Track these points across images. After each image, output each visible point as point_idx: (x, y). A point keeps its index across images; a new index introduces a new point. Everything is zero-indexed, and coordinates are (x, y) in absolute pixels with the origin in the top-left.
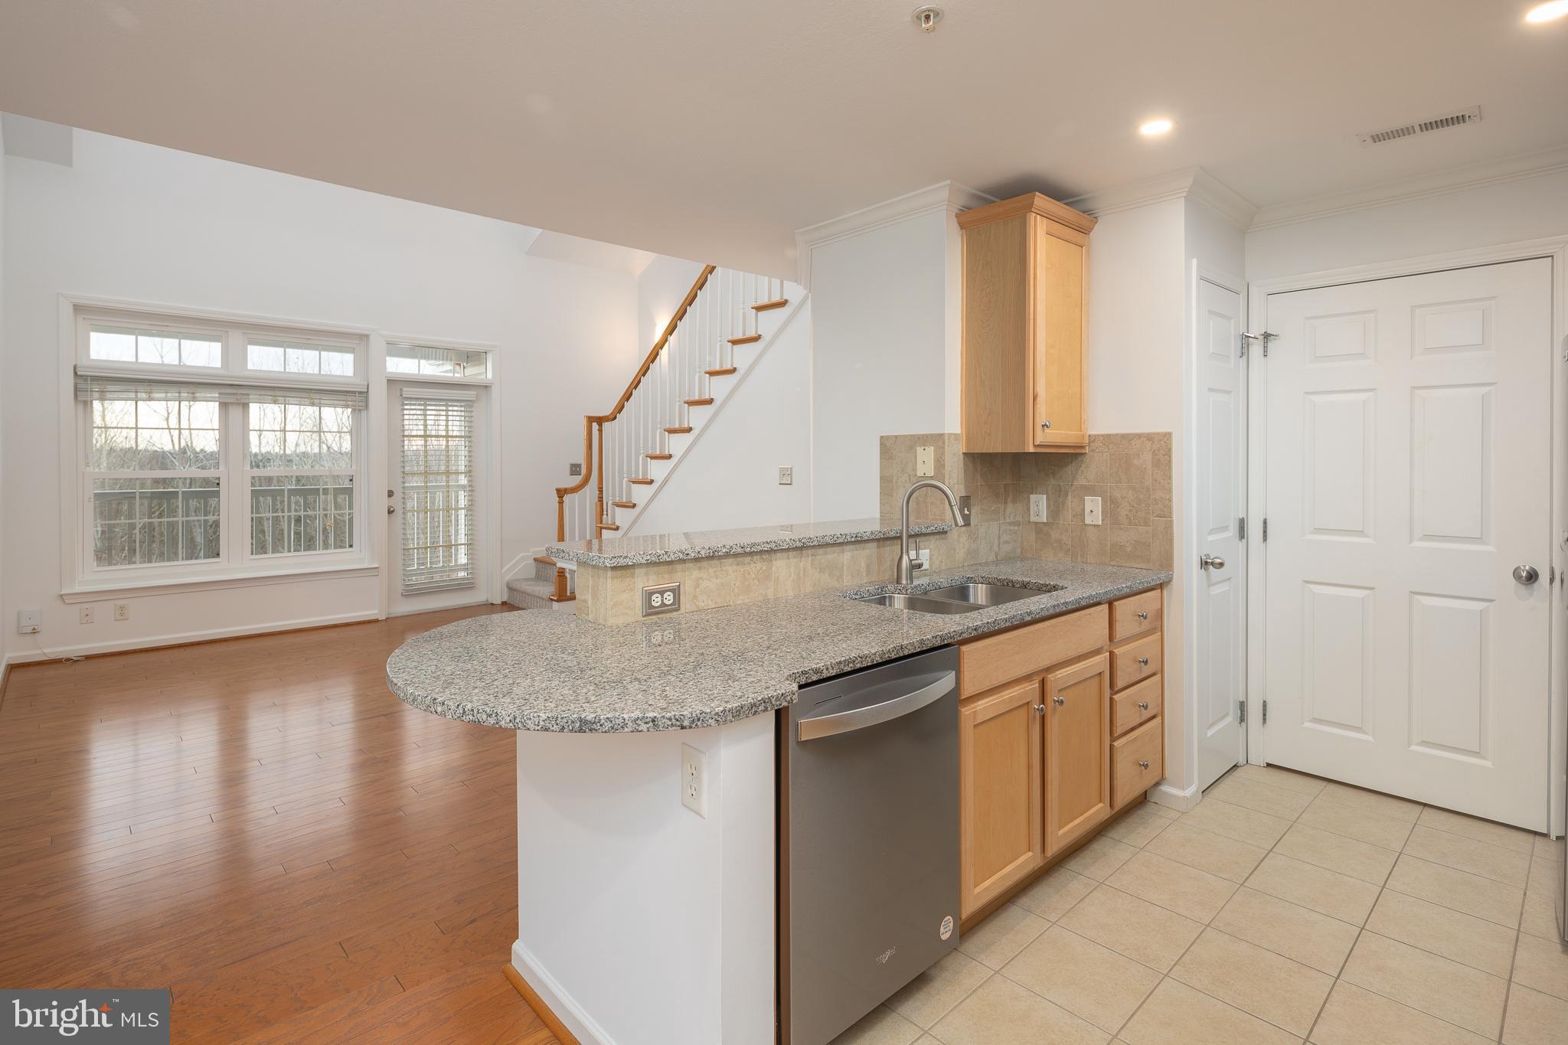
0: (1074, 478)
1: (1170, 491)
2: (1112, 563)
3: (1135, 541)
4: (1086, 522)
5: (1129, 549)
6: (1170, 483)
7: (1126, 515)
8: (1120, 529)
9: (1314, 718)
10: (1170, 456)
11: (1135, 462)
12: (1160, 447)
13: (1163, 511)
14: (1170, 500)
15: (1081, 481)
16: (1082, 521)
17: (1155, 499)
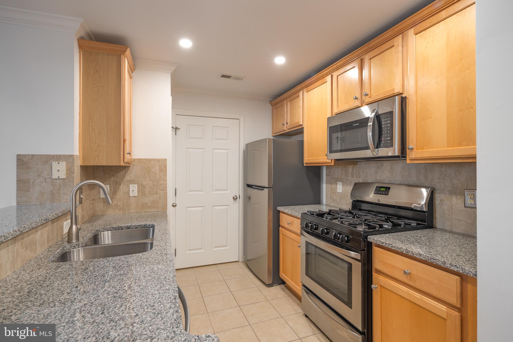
0: (124, 177)
1: (166, 181)
2: (142, 211)
3: (152, 201)
4: (130, 196)
5: (149, 205)
6: (166, 178)
7: (149, 191)
8: (146, 197)
9: (189, 250)
10: (166, 168)
11: (152, 170)
12: (162, 164)
13: (163, 188)
14: (166, 184)
15: (127, 178)
16: (128, 195)
17: (160, 184)
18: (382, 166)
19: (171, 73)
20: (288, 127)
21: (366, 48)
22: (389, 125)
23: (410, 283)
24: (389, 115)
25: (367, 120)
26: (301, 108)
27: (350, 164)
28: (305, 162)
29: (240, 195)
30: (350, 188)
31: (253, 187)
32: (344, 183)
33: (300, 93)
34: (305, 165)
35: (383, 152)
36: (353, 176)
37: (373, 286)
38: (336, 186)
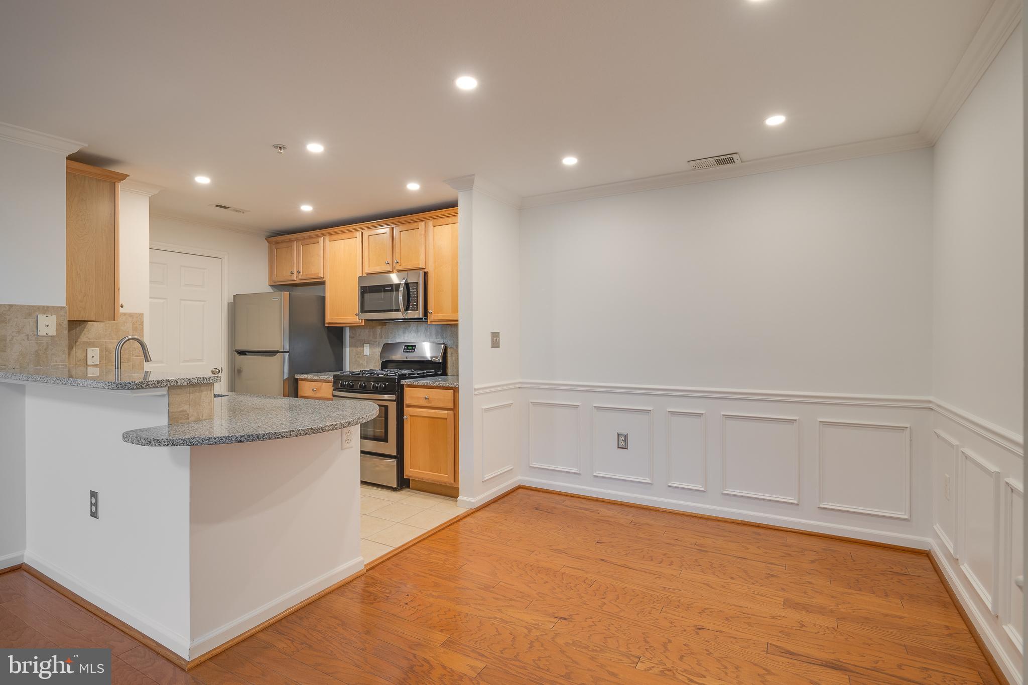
0: (78, 338)
4: (88, 364)
10: (143, 326)
11: (123, 328)
12: (137, 320)
13: (139, 354)
15: (84, 338)
16: (85, 363)
17: (134, 348)
18: (409, 326)
19: (149, 197)
20: (300, 277)
21: (397, 220)
22: (415, 293)
23: (429, 405)
24: (415, 285)
25: (398, 286)
26: (322, 258)
27: (380, 325)
28: (327, 321)
29: (223, 368)
30: (379, 350)
31: (247, 353)
32: (372, 345)
33: (319, 239)
34: (326, 325)
35: (411, 314)
36: (381, 337)
37: (405, 417)
38: (362, 349)
